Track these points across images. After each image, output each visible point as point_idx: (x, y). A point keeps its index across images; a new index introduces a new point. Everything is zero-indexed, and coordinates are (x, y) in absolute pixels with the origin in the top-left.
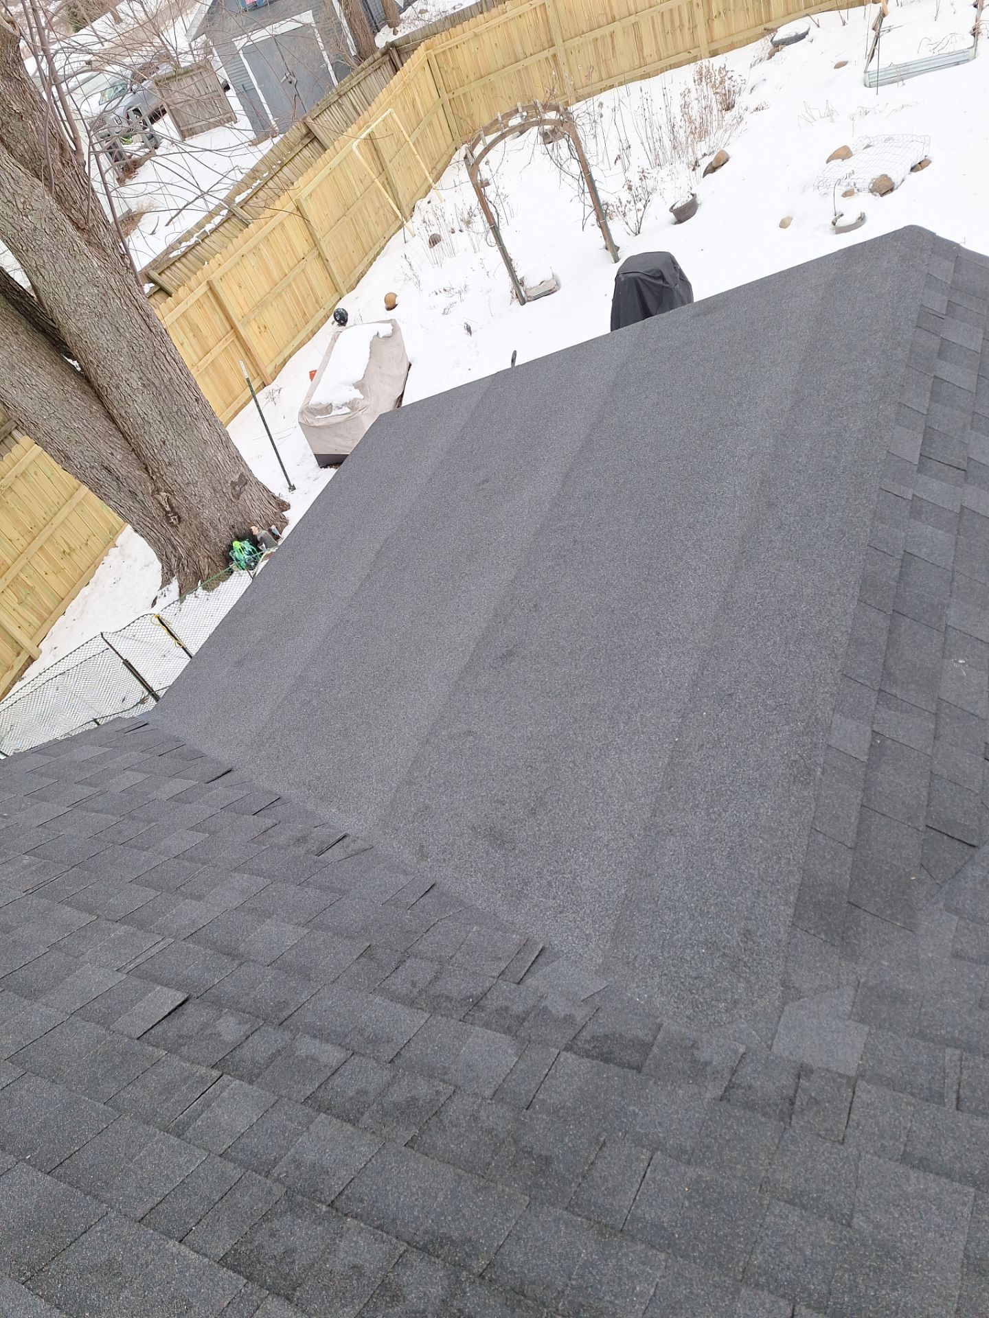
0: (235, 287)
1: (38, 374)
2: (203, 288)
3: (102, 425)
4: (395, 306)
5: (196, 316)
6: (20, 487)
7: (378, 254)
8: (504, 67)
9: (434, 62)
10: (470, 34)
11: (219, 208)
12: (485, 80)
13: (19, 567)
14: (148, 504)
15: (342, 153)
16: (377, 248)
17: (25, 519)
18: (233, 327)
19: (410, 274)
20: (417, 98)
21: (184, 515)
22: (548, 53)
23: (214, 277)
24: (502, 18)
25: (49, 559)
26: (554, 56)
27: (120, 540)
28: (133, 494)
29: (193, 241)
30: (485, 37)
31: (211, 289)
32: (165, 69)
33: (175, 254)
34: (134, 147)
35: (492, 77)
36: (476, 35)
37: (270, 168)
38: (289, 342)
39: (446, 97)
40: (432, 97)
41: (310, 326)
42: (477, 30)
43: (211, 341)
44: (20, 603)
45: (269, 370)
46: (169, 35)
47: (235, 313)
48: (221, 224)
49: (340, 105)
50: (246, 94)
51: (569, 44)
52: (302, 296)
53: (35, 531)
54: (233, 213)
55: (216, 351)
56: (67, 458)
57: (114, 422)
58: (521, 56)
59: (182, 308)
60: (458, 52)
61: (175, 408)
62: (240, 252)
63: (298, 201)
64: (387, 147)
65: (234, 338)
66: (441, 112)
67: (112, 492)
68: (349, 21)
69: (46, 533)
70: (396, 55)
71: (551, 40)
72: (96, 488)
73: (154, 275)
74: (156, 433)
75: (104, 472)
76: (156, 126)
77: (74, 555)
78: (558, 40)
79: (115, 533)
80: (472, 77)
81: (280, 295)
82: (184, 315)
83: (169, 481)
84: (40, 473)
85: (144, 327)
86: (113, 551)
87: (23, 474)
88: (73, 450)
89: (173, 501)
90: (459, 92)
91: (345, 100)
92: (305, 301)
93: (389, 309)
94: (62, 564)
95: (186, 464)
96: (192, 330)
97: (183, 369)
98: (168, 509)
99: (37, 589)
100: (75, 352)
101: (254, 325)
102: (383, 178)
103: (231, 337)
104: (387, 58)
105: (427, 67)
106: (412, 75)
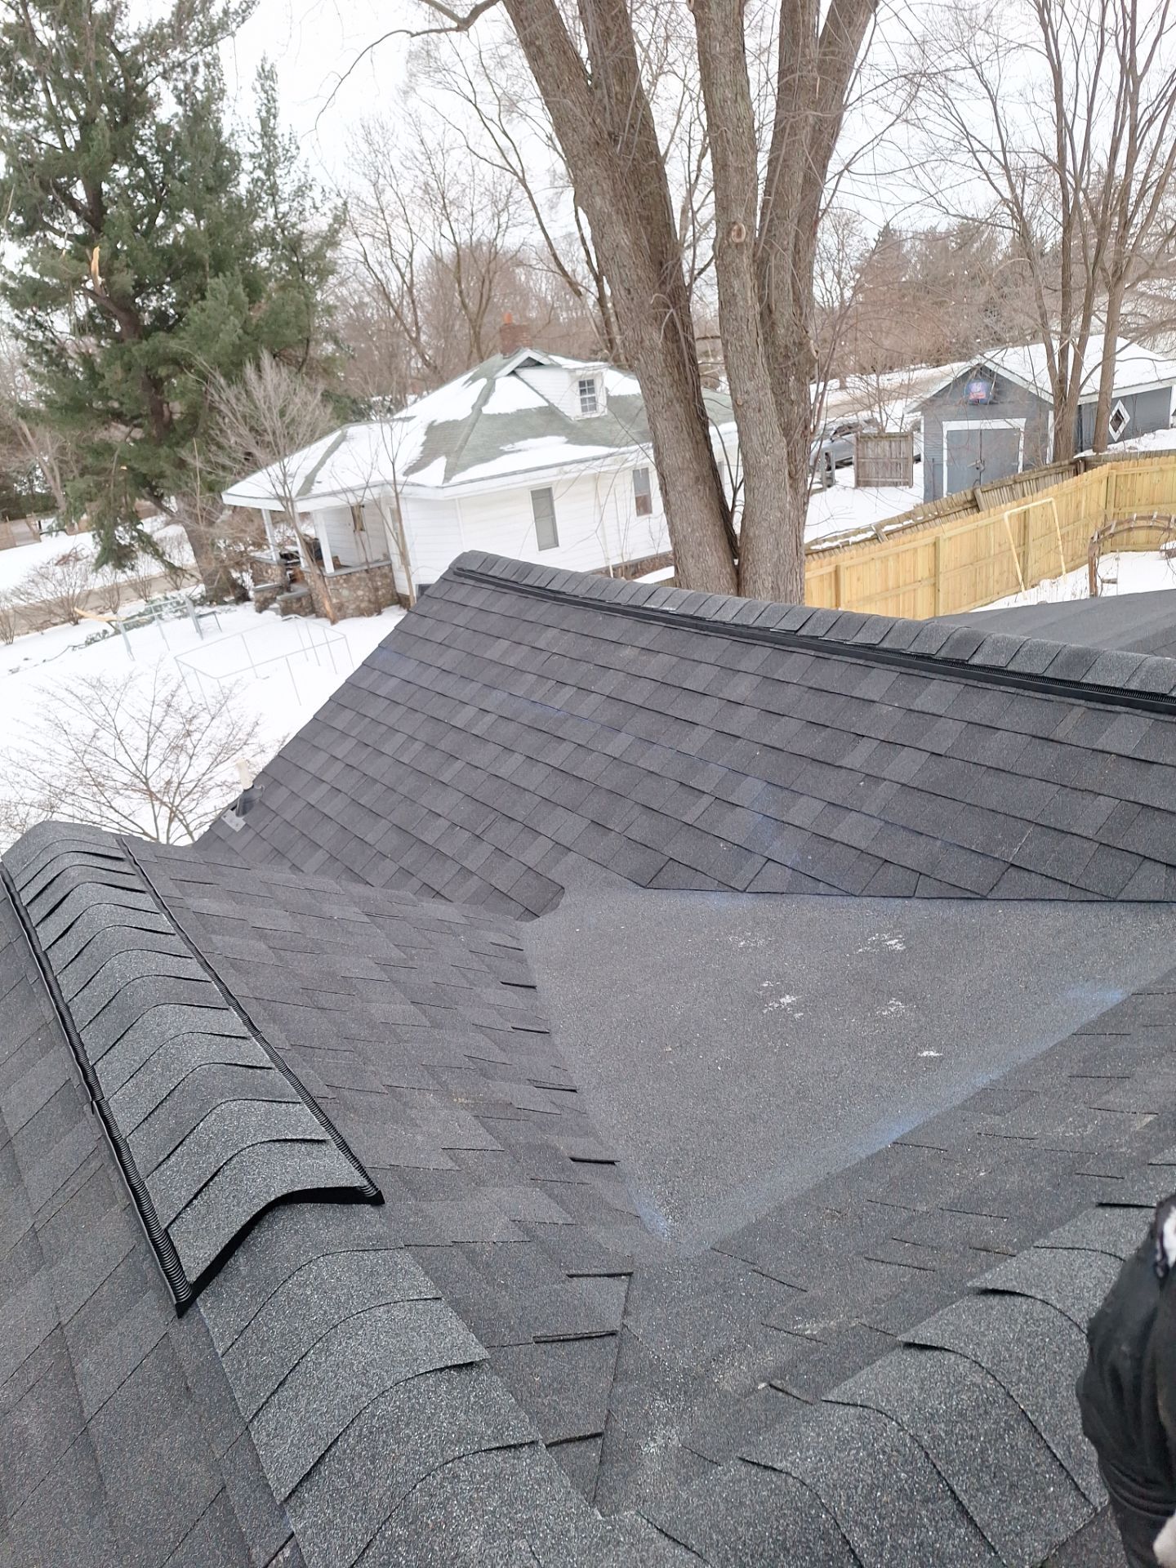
0: (855, 578)
2: (831, 569)
9: (1113, 479)
10: (1157, 468)
11: (870, 528)
12: (1156, 508)
15: (993, 519)
20: (1083, 504)
23: (843, 565)
31: (837, 571)
32: (872, 430)
33: (818, 547)
36: (1161, 470)
37: (926, 516)
39: (1112, 510)
40: (1098, 505)
42: (1163, 467)
47: (845, 595)
48: (863, 541)
49: (1011, 489)
50: (932, 468)
52: (904, 608)
54: (876, 537)
59: (809, 575)
60: (1139, 479)
62: (872, 556)
63: (937, 539)
64: (1035, 528)
68: (1056, 435)
70: (1087, 464)
76: (837, 471)
80: (1143, 501)
81: (886, 599)
91: (1018, 486)
102: (1020, 550)
104: (1073, 467)
105: (1105, 482)
106: (1088, 483)
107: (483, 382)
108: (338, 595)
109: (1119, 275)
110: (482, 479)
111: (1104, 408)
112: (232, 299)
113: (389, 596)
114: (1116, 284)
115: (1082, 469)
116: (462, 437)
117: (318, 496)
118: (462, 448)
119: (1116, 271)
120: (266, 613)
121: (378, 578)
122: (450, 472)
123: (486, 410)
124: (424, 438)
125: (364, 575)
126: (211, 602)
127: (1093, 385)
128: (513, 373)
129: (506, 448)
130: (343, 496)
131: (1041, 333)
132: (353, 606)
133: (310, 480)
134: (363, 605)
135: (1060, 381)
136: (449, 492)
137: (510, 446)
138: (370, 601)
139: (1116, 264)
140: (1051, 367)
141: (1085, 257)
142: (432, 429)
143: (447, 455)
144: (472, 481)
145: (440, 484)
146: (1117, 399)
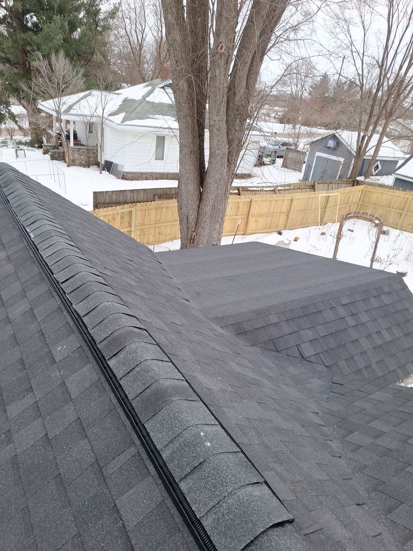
0: (257, 206)
1: (192, 185)
2: (249, 200)
3: (195, 207)
4: (297, 241)
5: (241, 205)
6: (164, 210)
7: (306, 227)
8: (384, 206)
9: (364, 192)
10: (380, 191)
11: (273, 187)
12: (376, 206)
13: (147, 227)
14: (189, 233)
15: (316, 196)
16: (307, 225)
17: (158, 217)
18: (248, 215)
19: (308, 236)
20: (351, 198)
21: (195, 242)
22: (400, 211)
23: (254, 199)
24: (393, 194)
25: (155, 231)
26: (402, 213)
27: (175, 241)
28: (188, 228)
29: (258, 189)
30: (384, 195)
31: (251, 202)
32: (293, 147)
33: (250, 189)
34: (266, 160)
35: (378, 207)
36: (382, 193)
37: (294, 187)
38: (260, 230)
39: (361, 203)
40: (356, 200)
41: (269, 230)
42: (383, 192)
43: (240, 214)
44: (139, 235)
45: (249, 232)
46: (301, 140)
47: (252, 211)
48: (269, 191)
49: (328, 185)
50: (309, 167)
51: (408, 213)
52: (274, 221)
53: (158, 222)
54: (274, 190)
55: (238, 217)
56: (181, 209)
57: (199, 209)
58: (391, 207)
59: (239, 200)
60: (373, 194)
61: (215, 216)
62: (266, 199)
63: (293, 198)
64: (331, 203)
65: (246, 217)
66: (356, 206)
67: (184, 224)
68: (353, 168)
69: (159, 225)
70: (358, 183)
71: (404, 209)
72: (181, 221)
73: (240, 190)
74: (205, 219)
75: (186, 218)
76: (277, 159)
77: (161, 235)
78: (406, 210)
79: (175, 238)
80: (372, 203)
81: (268, 216)
82: (238, 202)
83: (199, 231)
84: (171, 210)
85: (224, 193)
86: (171, 242)
87: (168, 207)
88: (184, 208)
89: (196, 237)
90: (366, 204)
91: (331, 185)
92: (274, 223)
93: (294, 240)
94: (157, 235)
95: (206, 230)
96: (237, 207)
97: (225, 209)
98: (193, 238)
99: (146, 236)
100: (204, 187)
101: (254, 219)
102: (323, 210)
103: (246, 216)
104: (353, 183)
105: (361, 192)
106: (355, 191)
107: (150, 88)
108: (73, 156)
109: (391, 114)
110: (137, 126)
111: (372, 162)
112: (62, 27)
113: (94, 162)
114: (389, 117)
115: (356, 184)
116: (134, 107)
117: (72, 115)
118: (133, 111)
119: (390, 113)
120: (46, 155)
121: (91, 153)
122: (125, 120)
123: (148, 99)
124: (121, 103)
125: (85, 151)
126: (29, 145)
127: (371, 152)
128: (163, 88)
129: (150, 116)
130: (82, 117)
131: (357, 128)
132: (79, 162)
133: (70, 107)
134: (83, 162)
135: (359, 148)
136: (122, 127)
137: (152, 116)
138: (86, 161)
139: (391, 110)
140: (358, 141)
141: (380, 104)
142: (126, 101)
143: (126, 112)
144: (132, 125)
145: (119, 123)
146: (378, 160)
